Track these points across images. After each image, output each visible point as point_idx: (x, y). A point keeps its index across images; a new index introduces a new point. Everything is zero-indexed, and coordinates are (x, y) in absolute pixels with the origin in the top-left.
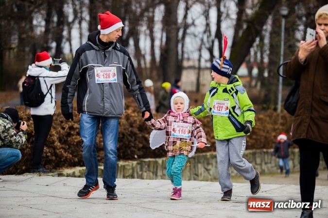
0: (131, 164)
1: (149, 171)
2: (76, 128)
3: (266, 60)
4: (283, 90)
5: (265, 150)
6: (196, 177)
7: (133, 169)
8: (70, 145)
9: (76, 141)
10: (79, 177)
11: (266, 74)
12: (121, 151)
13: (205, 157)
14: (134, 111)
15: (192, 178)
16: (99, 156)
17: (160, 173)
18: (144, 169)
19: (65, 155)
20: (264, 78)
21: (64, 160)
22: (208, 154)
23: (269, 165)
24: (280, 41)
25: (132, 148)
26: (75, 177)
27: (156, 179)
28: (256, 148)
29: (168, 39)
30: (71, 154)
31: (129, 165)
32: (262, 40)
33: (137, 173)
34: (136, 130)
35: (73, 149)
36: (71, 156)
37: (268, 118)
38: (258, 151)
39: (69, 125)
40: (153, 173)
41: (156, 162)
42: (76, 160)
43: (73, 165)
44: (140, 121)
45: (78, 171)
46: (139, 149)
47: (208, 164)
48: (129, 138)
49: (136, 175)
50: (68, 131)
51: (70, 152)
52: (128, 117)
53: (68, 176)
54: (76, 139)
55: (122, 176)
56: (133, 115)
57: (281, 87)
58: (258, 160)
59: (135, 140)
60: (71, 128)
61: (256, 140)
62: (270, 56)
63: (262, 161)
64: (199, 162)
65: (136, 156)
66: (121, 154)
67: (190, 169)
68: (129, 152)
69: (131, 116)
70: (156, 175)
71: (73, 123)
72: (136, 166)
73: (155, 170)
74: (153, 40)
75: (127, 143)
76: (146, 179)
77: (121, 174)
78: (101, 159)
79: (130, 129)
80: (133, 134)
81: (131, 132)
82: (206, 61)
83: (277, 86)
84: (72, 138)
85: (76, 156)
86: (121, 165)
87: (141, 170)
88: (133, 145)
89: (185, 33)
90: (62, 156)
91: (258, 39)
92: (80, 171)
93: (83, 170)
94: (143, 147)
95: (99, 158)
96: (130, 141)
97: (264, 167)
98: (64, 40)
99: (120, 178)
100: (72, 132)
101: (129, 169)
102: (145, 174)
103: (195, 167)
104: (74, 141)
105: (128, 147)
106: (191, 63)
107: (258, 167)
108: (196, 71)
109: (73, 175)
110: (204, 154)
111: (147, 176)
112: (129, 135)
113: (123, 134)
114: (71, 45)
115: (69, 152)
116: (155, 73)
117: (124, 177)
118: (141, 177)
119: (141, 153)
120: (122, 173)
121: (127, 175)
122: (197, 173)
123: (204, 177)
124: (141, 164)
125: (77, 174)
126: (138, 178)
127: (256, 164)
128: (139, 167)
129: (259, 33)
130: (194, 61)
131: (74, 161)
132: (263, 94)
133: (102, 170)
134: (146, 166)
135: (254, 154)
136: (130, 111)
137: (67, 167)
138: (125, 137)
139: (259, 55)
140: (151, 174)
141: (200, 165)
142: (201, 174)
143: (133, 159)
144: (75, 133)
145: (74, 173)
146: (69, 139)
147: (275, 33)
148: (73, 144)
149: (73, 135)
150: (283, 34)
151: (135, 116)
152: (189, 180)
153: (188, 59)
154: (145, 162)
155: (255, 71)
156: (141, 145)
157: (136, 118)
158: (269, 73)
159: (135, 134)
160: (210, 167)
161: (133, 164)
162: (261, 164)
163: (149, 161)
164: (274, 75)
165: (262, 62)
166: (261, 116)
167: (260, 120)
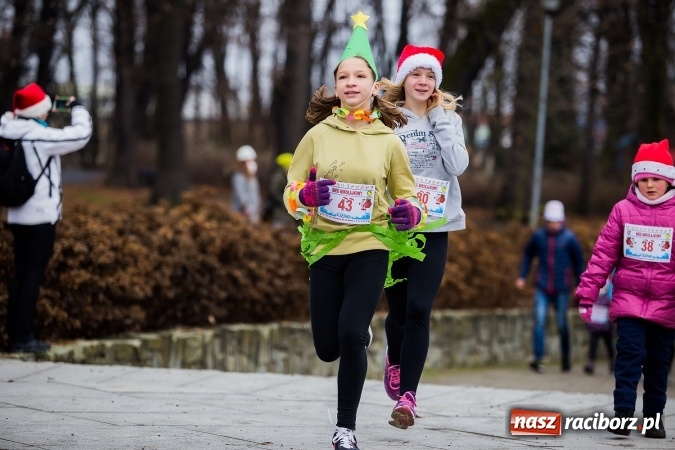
0: (199, 337)
1: (241, 352)
2: (80, 253)
3: (507, 109)
4: (545, 177)
5: (499, 311)
7: (204, 347)
8: (63, 290)
9: (78, 281)
10: (83, 362)
11: (506, 141)
12: (179, 306)
14: (210, 218)
16: (128, 317)
17: (264, 357)
18: (230, 348)
19: (53, 311)
20: (502, 150)
21: (50, 325)
23: (509, 346)
24: (539, 68)
25: (204, 302)
26: (73, 361)
27: (255, 371)
28: (481, 307)
29: (291, 55)
30: (66, 310)
31: (194, 339)
32: (499, 64)
33: (214, 357)
34: (213, 261)
35: (71, 299)
36: (65, 315)
37: (508, 242)
38: (484, 313)
39: (62, 244)
40: (249, 357)
41: (257, 334)
42: (78, 323)
43: (70, 335)
44: (223, 241)
45: (81, 350)
46: (219, 303)
48: (198, 277)
49: (209, 361)
50: (61, 258)
51: (64, 305)
52: (195, 231)
53: (58, 359)
54: (78, 276)
55: (179, 362)
56: (208, 225)
57: (538, 171)
58: (484, 334)
59: (212, 282)
60: (68, 252)
61: (481, 288)
62: (516, 100)
63: (492, 335)
65: (212, 319)
66: (179, 314)
68: (197, 308)
69: (203, 228)
70: (256, 363)
71: (72, 241)
72: (212, 342)
73: (254, 350)
74: (256, 57)
75: (192, 288)
76: (235, 370)
77: (176, 357)
78: (134, 324)
79: (201, 257)
80: (206, 269)
81: (203, 264)
83: (530, 168)
84: (70, 276)
85: (76, 316)
86: (179, 340)
87: (223, 349)
88: (204, 292)
89: (328, 46)
90: (45, 314)
91: (490, 64)
92: (85, 350)
93: (92, 347)
94: (229, 299)
95: (129, 322)
96: (199, 285)
97: (497, 349)
98: (56, 52)
99: (175, 366)
100: (70, 262)
101: (196, 348)
102: (231, 361)
104: (74, 283)
105: (194, 297)
107: (483, 349)
109: (70, 359)
111: (236, 364)
112: (199, 271)
113: (185, 269)
114: (71, 63)
115: (60, 307)
116: (259, 132)
117: (185, 365)
118: (222, 366)
119: (223, 312)
120: (180, 357)
121: (190, 359)
124: (222, 336)
125: (79, 355)
126: (215, 367)
127: (480, 341)
128: (217, 344)
129: (493, 49)
131: (72, 326)
132: (498, 184)
133: (135, 349)
134: (234, 343)
135: (475, 320)
136: (200, 217)
137: (57, 341)
138: (189, 277)
139: (492, 99)
140: (245, 360)
143: (205, 324)
144: (77, 263)
145: (71, 353)
146: (63, 277)
147: (529, 49)
148: (72, 289)
149: (71, 268)
150: (546, 53)
151: (212, 229)
154: (232, 332)
155: (483, 133)
156: (223, 295)
157: (213, 234)
158: (514, 137)
159: (210, 270)
160: (376, 347)
161: (203, 337)
162: (489, 344)
163: (242, 332)
164: (524, 143)
165: (498, 113)
166: (494, 235)
167: (490, 243)
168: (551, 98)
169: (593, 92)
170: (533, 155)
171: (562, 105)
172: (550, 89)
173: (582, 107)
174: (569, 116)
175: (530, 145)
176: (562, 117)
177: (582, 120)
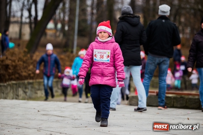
3: (67, 18)
4: (78, 39)
6: (17, 97)
11: (66, 28)
13: (24, 84)
15: (15, 98)
20: (65, 31)
22: (26, 81)
32: (64, 4)
37: (67, 58)
47: (26, 88)
57: (76, 37)
62: (69, 16)
64: (19, 87)
67: (13, 92)
82: (26, 18)
83: (73, 36)
91: (61, 5)
103: (16, 90)
106: (15, 19)
108: (19, 25)
110: (23, 81)
122: (18, 94)
123: (23, 97)
130: (18, 17)
132: (64, 41)
139: (62, 15)
141: (20, 89)
142: (21, 95)
150: (78, 2)
152: (13, 99)
153: (14, 16)
155: (59, 26)
158: (69, 27)
160: (27, 90)
164: (71, 28)
165: (64, 19)
166: (62, 56)
167: (62, 59)
168: (80, 15)
169: (92, 14)
170: (74, 32)
171: (83, 17)
172: (79, 13)
173: (89, 18)
174: (85, 21)
175: (73, 29)
176: (83, 21)
177: (89, 22)
